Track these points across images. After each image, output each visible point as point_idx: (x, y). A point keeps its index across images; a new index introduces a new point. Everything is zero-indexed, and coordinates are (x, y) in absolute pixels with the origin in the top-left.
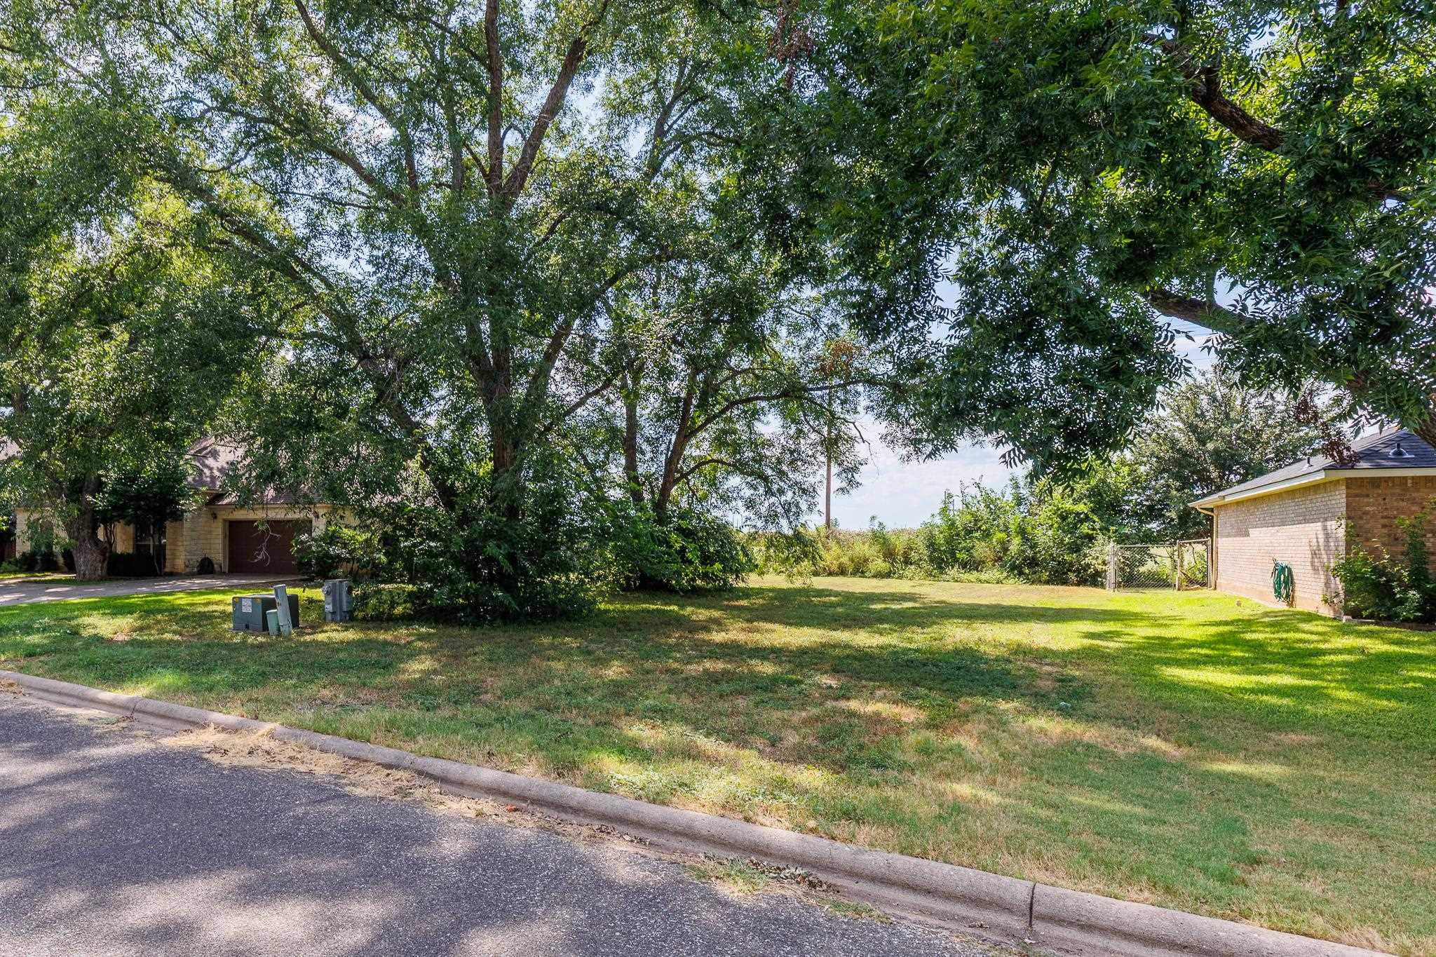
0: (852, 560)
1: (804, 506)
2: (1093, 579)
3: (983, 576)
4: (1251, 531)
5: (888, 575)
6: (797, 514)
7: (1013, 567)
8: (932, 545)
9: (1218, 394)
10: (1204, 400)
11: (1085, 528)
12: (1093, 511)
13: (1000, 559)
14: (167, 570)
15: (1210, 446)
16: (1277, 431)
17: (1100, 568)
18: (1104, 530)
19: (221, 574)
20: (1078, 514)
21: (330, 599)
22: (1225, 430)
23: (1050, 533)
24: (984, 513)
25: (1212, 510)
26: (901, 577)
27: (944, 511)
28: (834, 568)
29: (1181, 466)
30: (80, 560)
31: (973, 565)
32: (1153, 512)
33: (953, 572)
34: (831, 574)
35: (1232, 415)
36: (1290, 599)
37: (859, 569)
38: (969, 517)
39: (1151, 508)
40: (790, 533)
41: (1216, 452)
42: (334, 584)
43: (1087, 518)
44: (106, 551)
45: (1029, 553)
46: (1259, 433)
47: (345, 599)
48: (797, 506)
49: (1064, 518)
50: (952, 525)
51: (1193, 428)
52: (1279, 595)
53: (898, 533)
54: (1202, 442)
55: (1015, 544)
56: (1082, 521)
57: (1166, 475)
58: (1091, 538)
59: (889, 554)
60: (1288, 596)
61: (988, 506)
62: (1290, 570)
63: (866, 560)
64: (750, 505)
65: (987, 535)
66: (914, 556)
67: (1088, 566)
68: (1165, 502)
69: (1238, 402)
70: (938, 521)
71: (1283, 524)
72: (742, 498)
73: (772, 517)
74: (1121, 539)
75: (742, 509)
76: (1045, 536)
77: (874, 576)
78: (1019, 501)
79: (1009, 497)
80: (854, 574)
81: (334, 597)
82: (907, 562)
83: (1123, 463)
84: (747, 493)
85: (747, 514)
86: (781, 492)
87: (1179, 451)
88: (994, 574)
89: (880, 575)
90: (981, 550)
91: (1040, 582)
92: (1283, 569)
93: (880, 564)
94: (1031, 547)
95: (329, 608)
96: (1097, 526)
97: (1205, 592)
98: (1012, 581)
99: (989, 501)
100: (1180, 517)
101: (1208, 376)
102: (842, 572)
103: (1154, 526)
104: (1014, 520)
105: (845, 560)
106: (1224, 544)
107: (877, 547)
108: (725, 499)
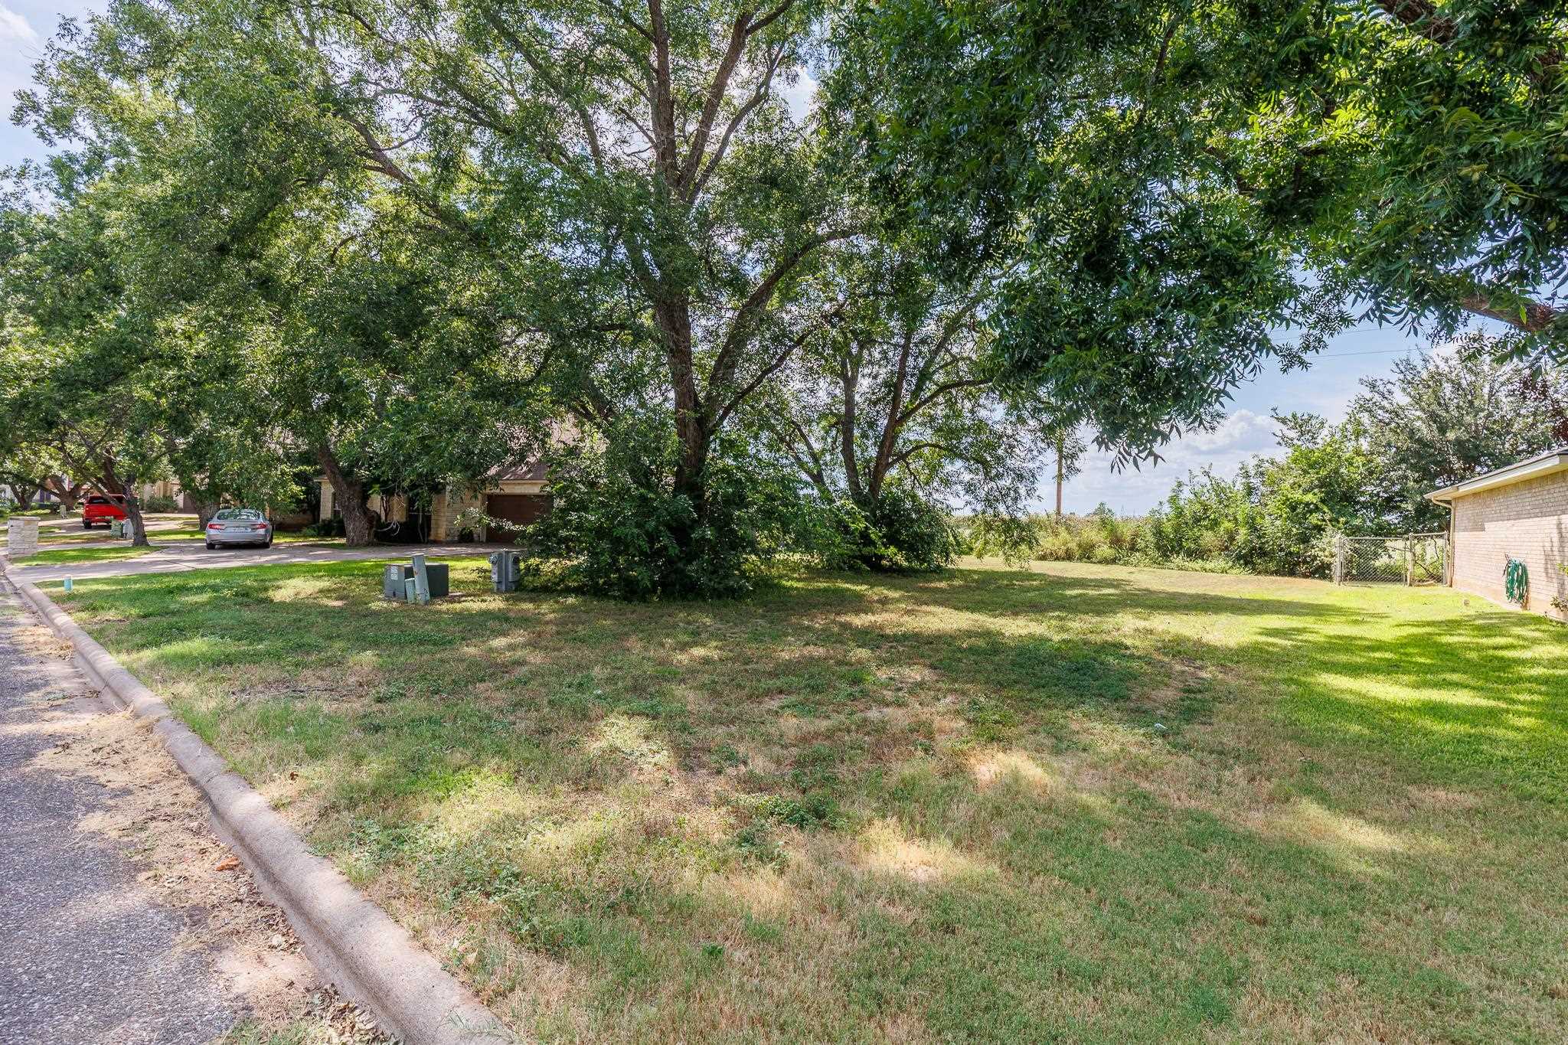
0: (1079, 546)
1: (1022, 491)
2: (1322, 571)
3: (1209, 565)
4: (1487, 525)
5: (1113, 561)
6: (1015, 500)
7: (1239, 557)
8: (1159, 533)
9: (1464, 382)
10: (1448, 388)
11: (1314, 519)
12: (1323, 501)
13: (1227, 548)
14: (432, 538)
15: (1451, 435)
16: (1530, 420)
17: (1326, 560)
18: (1334, 521)
19: (480, 544)
20: (1307, 504)
21: (496, 569)
22: (1468, 419)
23: (1278, 523)
24: (1213, 502)
25: (1449, 502)
26: (1126, 564)
27: (1173, 500)
28: (1061, 553)
29: (1421, 457)
30: (350, 527)
31: (1198, 553)
32: (1389, 504)
33: (1178, 560)
34: (1057, 559)
35: (1476, 403)
36: (1523, 600)
37: (1086, 553)
38: (1198, 506)
39: (1389, 500)
40: (1007, 517)
41: (1459, 442)
42: (500, 554)
43: (1317, 509)
44: (373, 519)
45: (1256, 543)
46: (1510, 424)
47: (510, 569)
48: (1016, 491)
49: (1293, 509)
50: (1180, 513)
51: (1433, 417)
52: (1511, 595)
53: (1126, 520)
54: (1442, 430)
55: (1242, 535)
56: (1311, 512)
57: (1404, 466)
58: (1319, 529)
59: (1116, 541)
60: (1521, 596)
61: (1218, 495)
62: (1524, 570)
63: (1093, 546)
64: (970, 488)
65: (1215, 524)
66: (1140, 544)
67: (1315, 558)
68: (1402, 495)
69: (1486, 390)
70: (1167, 509)
71: (1518, 517)
72: (961, 482)
73: (989, 502)
74: (1353, 531)
75: (962, 493)
76: (1274, 526)
77: (1100, 562)
78: (1250, 491)
79: (1239, 486)
80: (1080, 559)
81: (500, 568)
82: (1133, 548)
83: (1358, 453)
84: (967, 477)
85: (967, 497)
86: (999, 476)
87: (1420, 441)
88: (1218, 563)
89: (1105, 561)
90: (1208, 538)
91: (1267, 572)
92: (1516, 567)
93: (1105, 550)
94: (1259, 537)
95: (495, 577)
96: (1327, 517)
97: (1440, 589)
98: (1237, 571)
99: (1219, 490)
100: (1416, 510)
101: (1452, 363)
102: (1069, 557)
103: (1392, 518)
104: (1243, 509)
105: (1073, 545)
106: (1461, 537)
107: (1104, 534)
108: (946, 482)
